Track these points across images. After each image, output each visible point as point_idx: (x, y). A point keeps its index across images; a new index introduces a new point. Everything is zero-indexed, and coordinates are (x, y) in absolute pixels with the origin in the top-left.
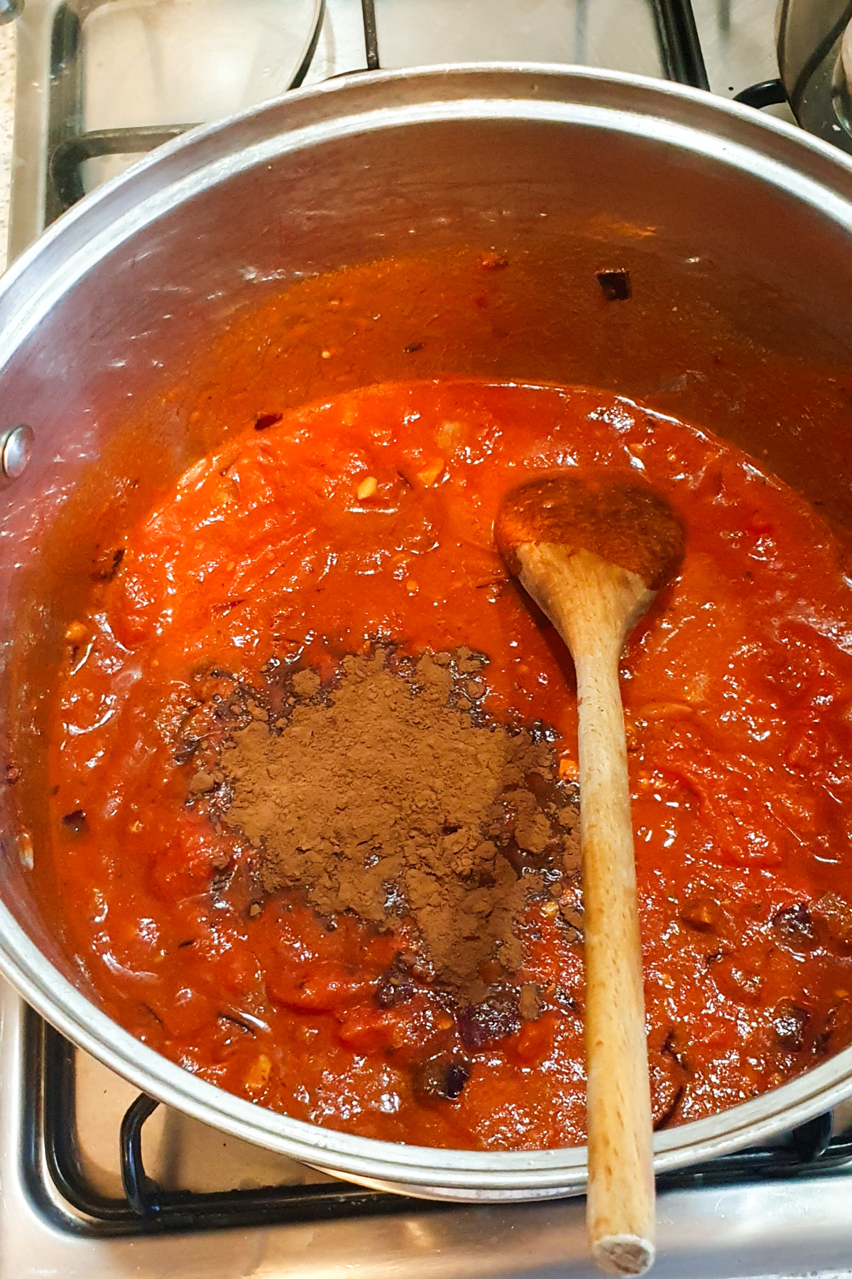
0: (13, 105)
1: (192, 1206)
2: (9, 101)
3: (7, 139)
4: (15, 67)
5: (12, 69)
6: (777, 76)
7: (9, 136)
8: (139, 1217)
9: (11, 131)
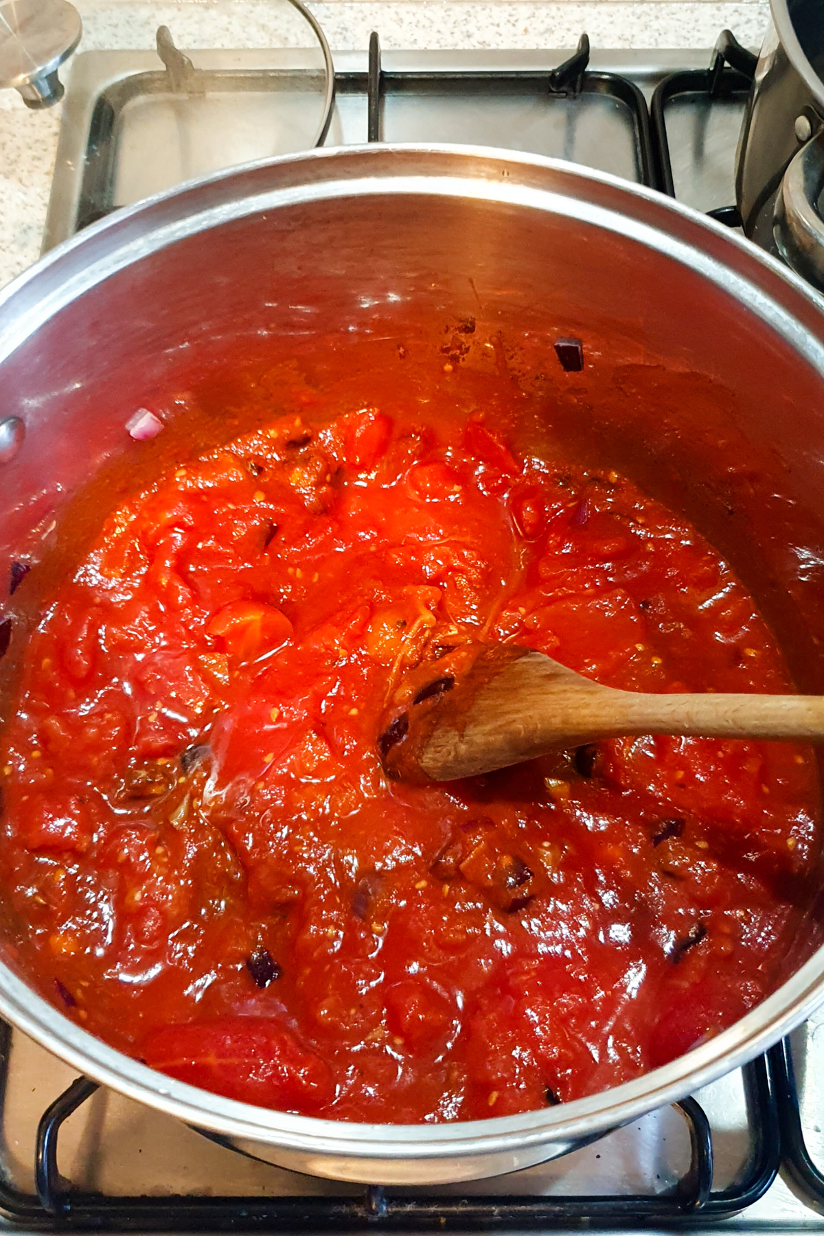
0: (51, 178)
1: (101, 1208)
2: (47, 173)
3: (43, 208)
4: (57, 144)
5: (54, 146)
6: (734, 203)
7: (45, 205)
8: (50, 1216)
9: (47, 199)
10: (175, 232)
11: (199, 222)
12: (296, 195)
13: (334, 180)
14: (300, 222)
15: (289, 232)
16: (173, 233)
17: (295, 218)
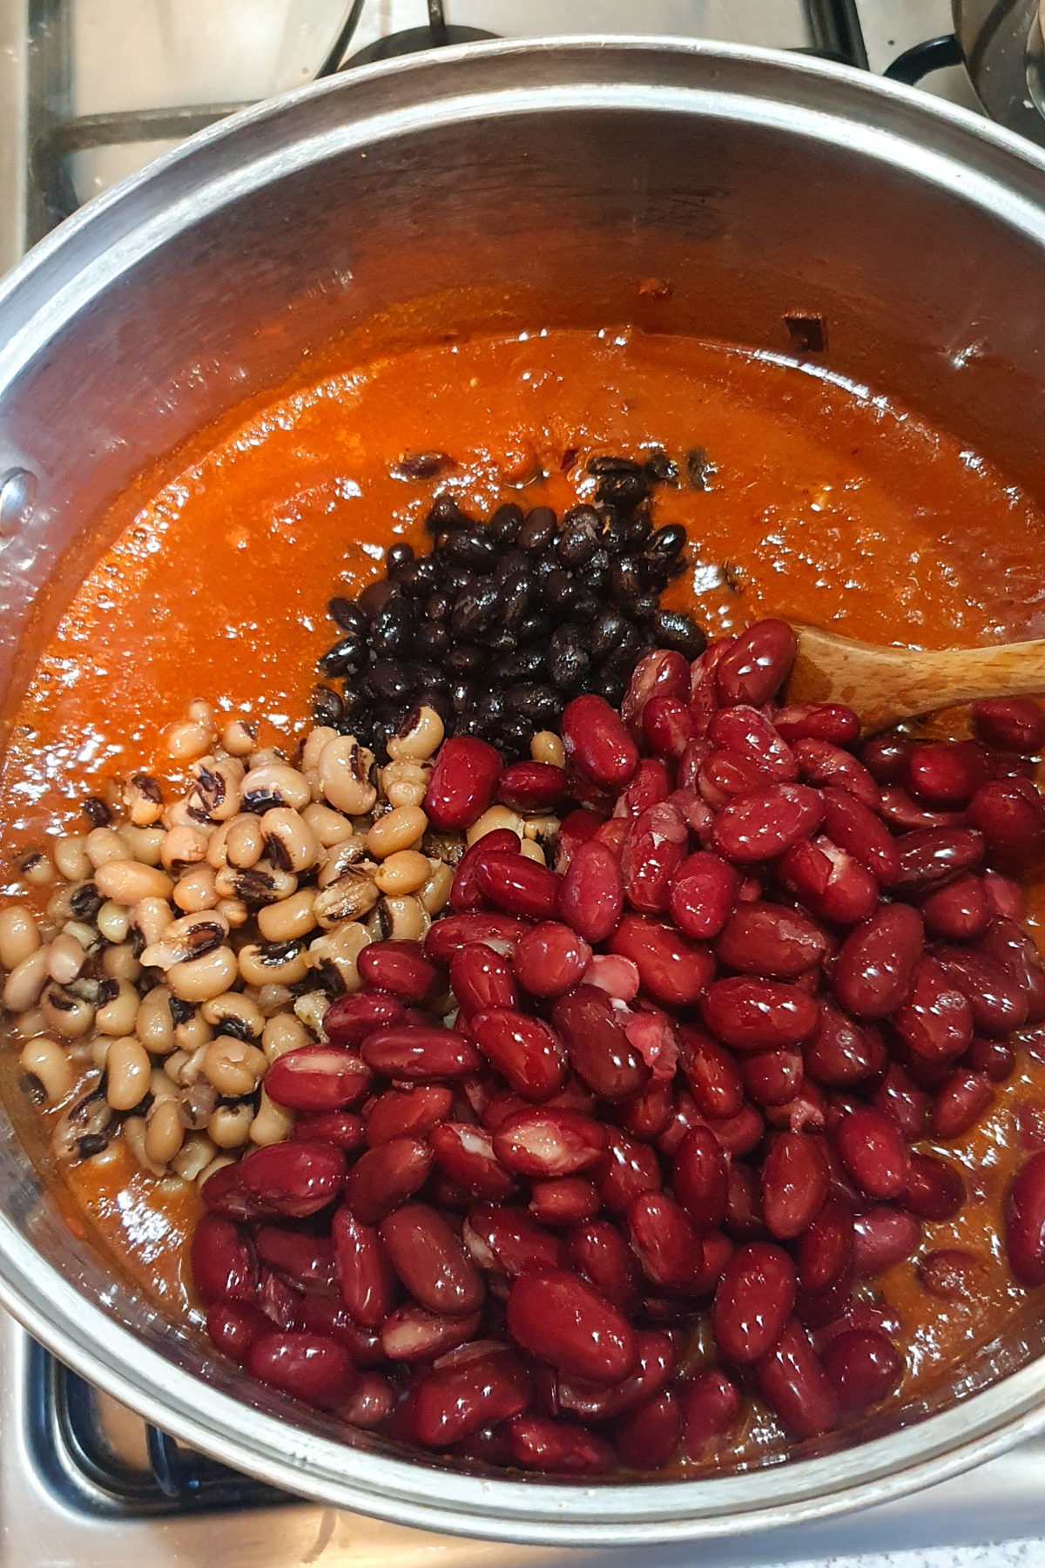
6: (951, 30)
10: (235, 186)
11: (268, 169)
12: (408, 119)
13: (463, 95)
14: (416, 159)
15: (401, 172)
16: (231, 187)
17: (407, 154)
